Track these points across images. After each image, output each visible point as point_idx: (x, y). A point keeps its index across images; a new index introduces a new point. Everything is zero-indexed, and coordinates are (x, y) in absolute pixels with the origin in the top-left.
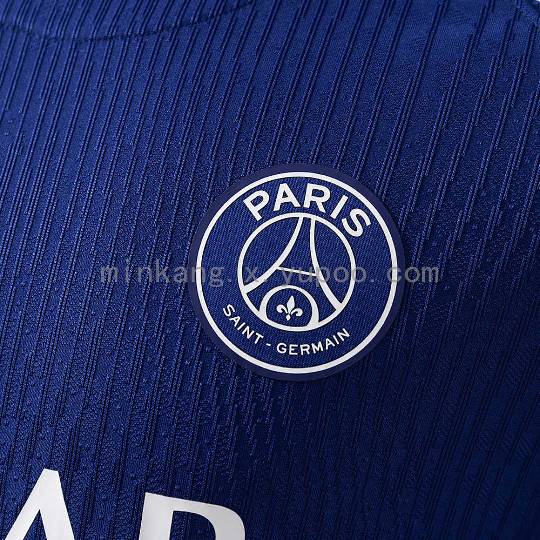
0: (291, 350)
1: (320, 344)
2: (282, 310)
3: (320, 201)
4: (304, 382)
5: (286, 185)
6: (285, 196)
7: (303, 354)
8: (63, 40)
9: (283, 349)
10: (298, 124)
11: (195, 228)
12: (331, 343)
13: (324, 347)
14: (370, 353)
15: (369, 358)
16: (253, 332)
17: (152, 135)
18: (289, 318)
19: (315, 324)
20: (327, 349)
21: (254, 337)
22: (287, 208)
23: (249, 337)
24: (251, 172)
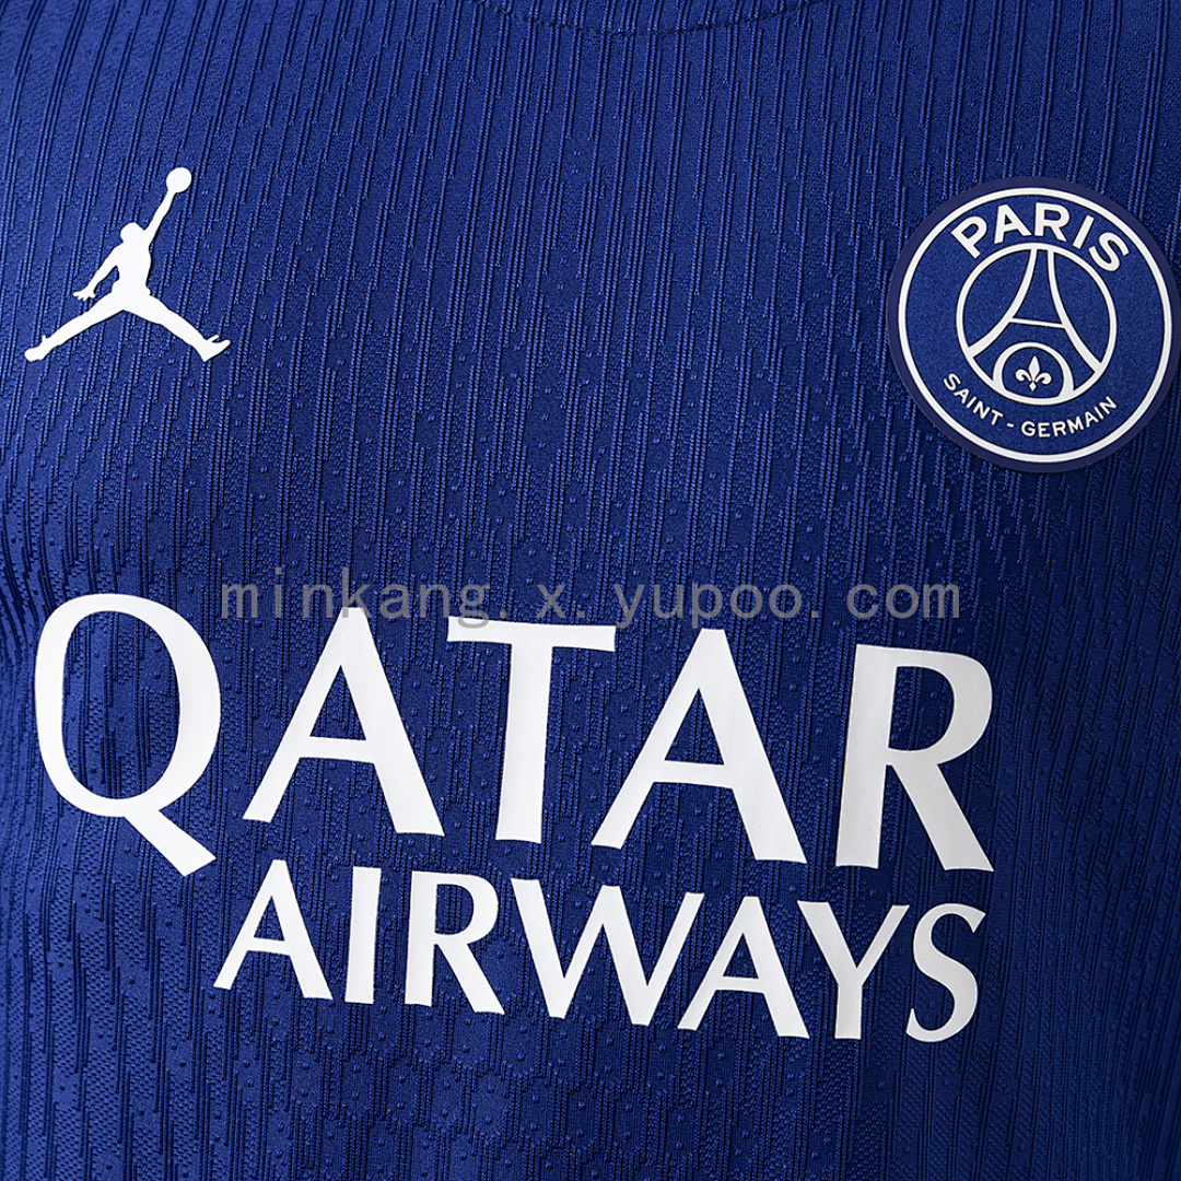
0: (1041, 430)
1: (1078, 420)
2: (1024, 376)
3: (1056, 226)
4: (1062, 473)
5: (1006, 206)
6: (1008, 221)
7: (1056, 434)
8: (635, 34)
9: (1030, 429)
10: (1007, 124)
11: (889, 276)
12: (1093, 418)
13: (1084, 424)
14: (1144, 429)
15: (1144, 436)
16: (988, 409)
17: (802, 153)
18: (1033, 386)
19: (1068, 392)
20: (1088, 425)
21: (990, 416)
22: (1013, 237)
23: (983, 415)
24: (954, 194)
